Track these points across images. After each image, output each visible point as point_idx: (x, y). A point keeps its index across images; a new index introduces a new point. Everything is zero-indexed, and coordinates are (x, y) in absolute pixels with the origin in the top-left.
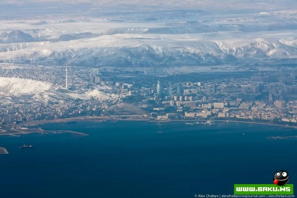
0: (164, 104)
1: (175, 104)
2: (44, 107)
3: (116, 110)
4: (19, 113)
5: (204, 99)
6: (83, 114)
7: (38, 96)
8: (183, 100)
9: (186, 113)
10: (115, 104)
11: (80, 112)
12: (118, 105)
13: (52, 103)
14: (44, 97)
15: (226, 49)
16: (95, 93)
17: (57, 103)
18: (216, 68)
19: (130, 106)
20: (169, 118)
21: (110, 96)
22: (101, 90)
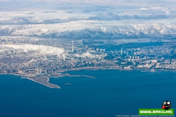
0: (126, 60)
1: (131, 60)
2: (64, 62)
3: (102, 64)
4: (53, 65)
5: (145, 58)
6: (85, 65)
7: (59, 56)
8: (134, 58)
9: (138, 65)
10: (100, 60)
11: (83, 65)
12: (102, 61)
13: (68, 60)
14: (63, 56)
15: (138, 29)
16: (87, 54)
17: (70, 60)
18: (140, 40)
19: (108, 62)
20: (130, 68)
21: (96, 56)
22: (90, 53)
